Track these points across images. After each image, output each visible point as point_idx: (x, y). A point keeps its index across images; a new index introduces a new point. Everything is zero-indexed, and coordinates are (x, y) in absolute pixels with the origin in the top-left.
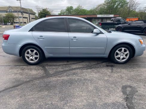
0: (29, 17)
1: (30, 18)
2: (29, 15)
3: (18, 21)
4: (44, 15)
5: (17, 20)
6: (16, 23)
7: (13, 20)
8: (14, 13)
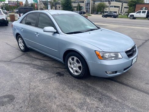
0: (122, 5)
1: (122, 7)
2: (122, 4)
3: (108, 11)
4: (135, 3)
5: (106, 10)
6: (106, 12)
7: (103, 9)
8: (106, 2)
